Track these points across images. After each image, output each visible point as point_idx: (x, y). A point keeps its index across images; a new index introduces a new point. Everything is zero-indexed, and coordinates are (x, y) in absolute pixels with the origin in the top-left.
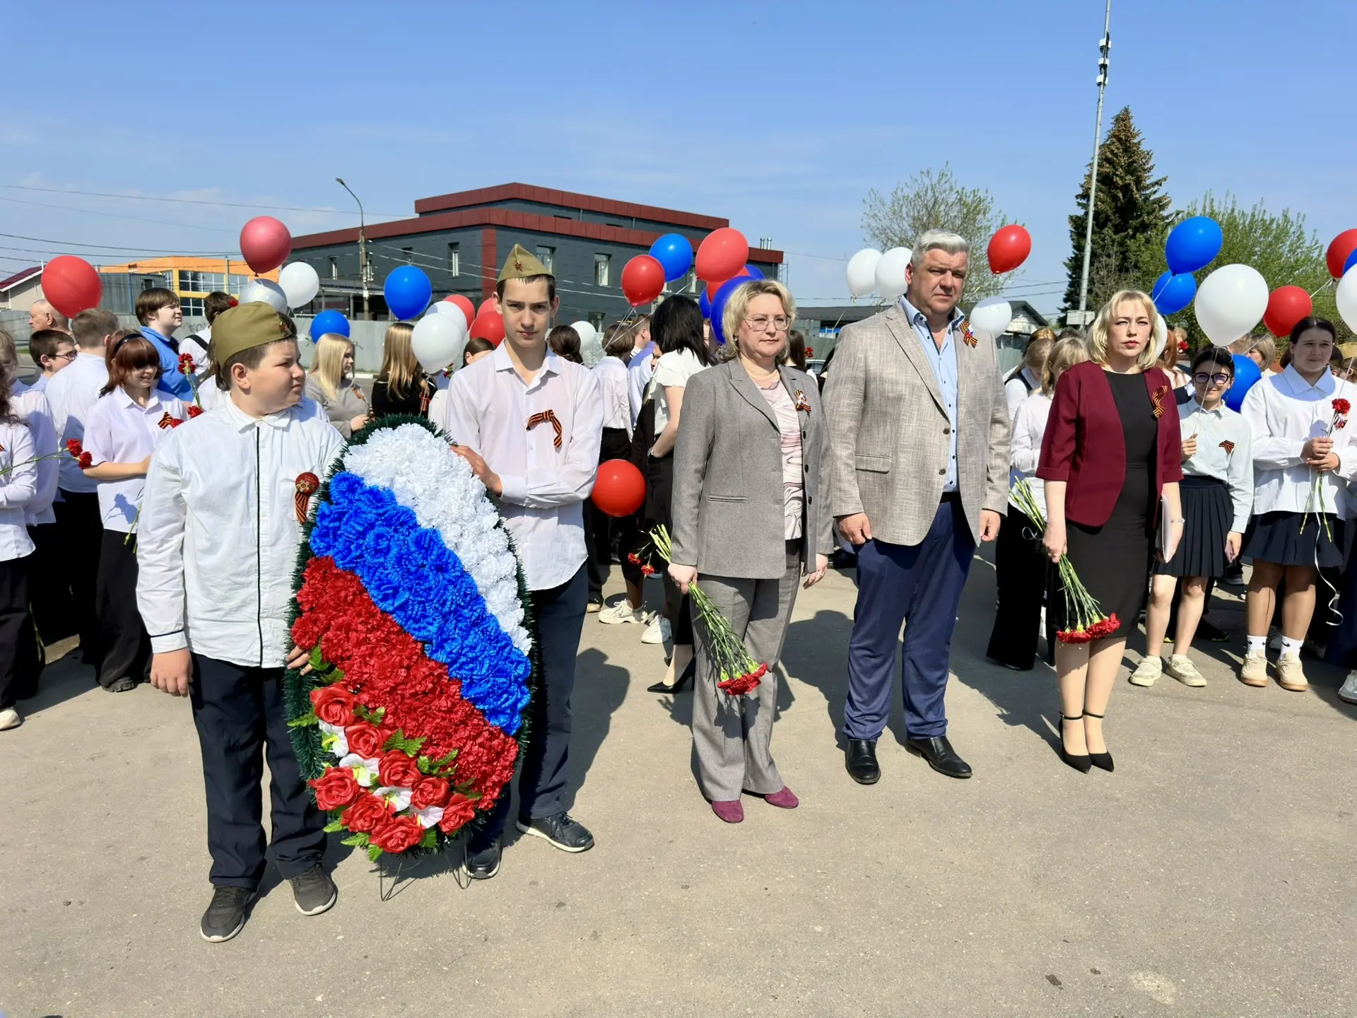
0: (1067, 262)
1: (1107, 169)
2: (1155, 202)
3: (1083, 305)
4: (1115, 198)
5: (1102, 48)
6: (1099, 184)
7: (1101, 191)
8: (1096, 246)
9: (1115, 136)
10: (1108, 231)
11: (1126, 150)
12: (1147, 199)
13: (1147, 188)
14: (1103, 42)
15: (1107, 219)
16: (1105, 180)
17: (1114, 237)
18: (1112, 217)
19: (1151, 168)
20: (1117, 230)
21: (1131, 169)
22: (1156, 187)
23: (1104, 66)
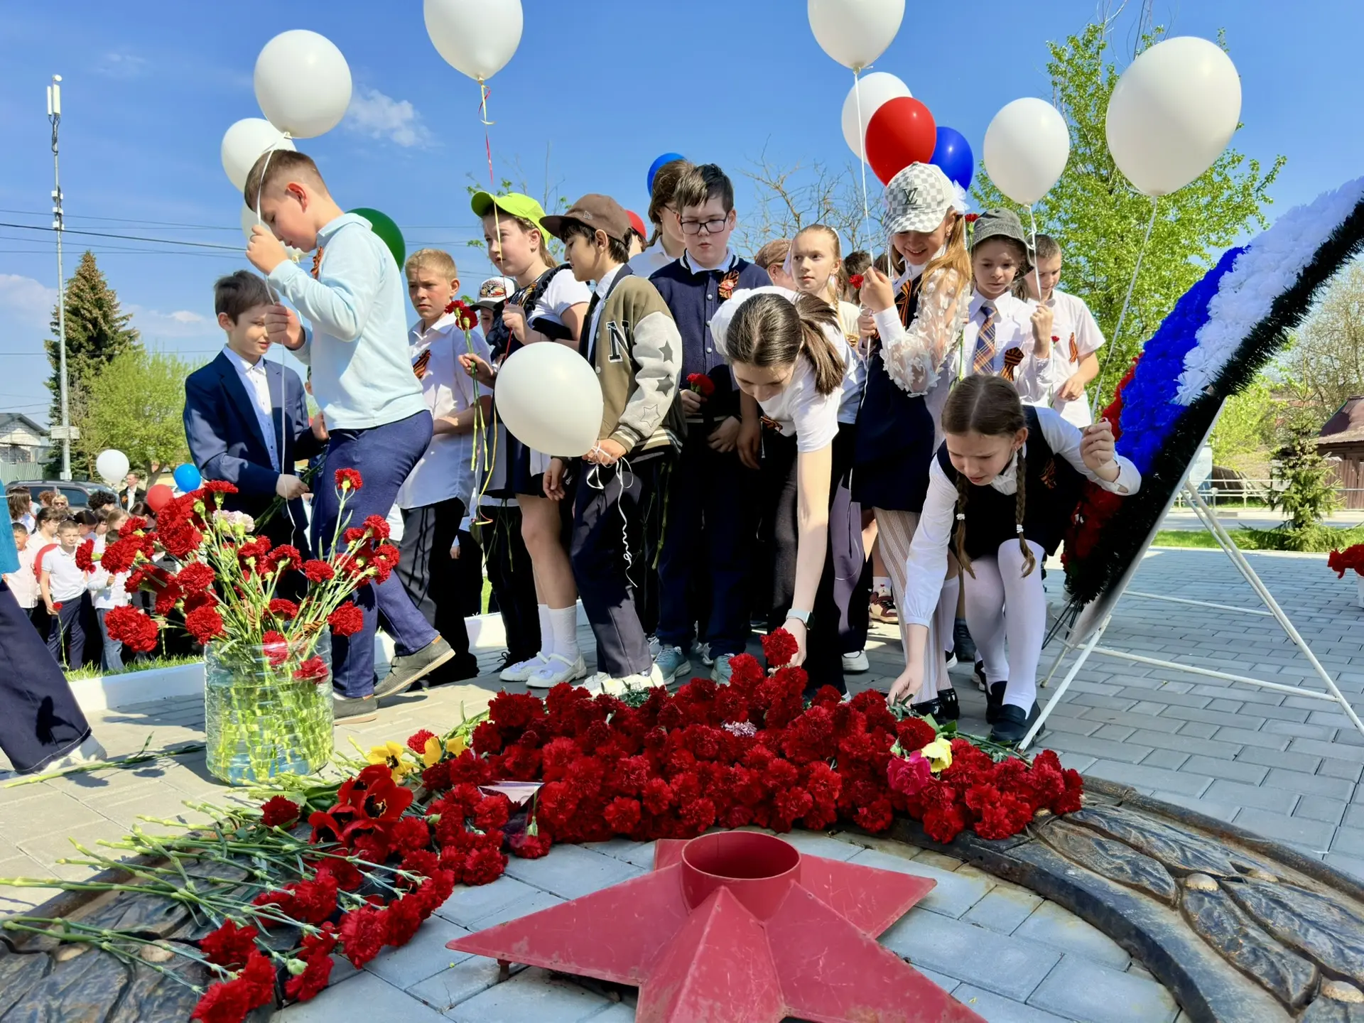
0: (48, 381)
1: (76, 302)
2: (124, 334)
3: (65, 421)
4: (85, 328)
5: (55, 199)
6: (69, 315)
7: (71, 320)
8: (71, 369)
9: (80, 274)
10: (82, 356)
11: (93, 288)
12: (115, 332)
13: (116, 321)
14: (55, 193)
15: (81, 346)
16: (75, 312)
17: (89, 361)
18: (85, 344)
19: (117, 305)
20: (92, 355)
21: (99, 304)
22: (124, 322)
23: (58, 214)
